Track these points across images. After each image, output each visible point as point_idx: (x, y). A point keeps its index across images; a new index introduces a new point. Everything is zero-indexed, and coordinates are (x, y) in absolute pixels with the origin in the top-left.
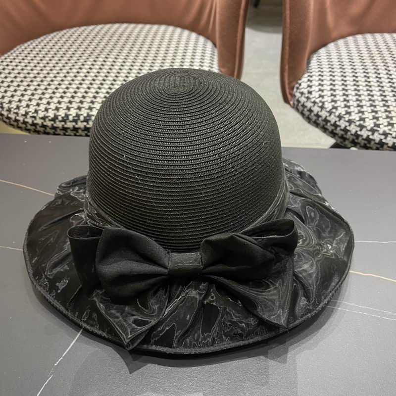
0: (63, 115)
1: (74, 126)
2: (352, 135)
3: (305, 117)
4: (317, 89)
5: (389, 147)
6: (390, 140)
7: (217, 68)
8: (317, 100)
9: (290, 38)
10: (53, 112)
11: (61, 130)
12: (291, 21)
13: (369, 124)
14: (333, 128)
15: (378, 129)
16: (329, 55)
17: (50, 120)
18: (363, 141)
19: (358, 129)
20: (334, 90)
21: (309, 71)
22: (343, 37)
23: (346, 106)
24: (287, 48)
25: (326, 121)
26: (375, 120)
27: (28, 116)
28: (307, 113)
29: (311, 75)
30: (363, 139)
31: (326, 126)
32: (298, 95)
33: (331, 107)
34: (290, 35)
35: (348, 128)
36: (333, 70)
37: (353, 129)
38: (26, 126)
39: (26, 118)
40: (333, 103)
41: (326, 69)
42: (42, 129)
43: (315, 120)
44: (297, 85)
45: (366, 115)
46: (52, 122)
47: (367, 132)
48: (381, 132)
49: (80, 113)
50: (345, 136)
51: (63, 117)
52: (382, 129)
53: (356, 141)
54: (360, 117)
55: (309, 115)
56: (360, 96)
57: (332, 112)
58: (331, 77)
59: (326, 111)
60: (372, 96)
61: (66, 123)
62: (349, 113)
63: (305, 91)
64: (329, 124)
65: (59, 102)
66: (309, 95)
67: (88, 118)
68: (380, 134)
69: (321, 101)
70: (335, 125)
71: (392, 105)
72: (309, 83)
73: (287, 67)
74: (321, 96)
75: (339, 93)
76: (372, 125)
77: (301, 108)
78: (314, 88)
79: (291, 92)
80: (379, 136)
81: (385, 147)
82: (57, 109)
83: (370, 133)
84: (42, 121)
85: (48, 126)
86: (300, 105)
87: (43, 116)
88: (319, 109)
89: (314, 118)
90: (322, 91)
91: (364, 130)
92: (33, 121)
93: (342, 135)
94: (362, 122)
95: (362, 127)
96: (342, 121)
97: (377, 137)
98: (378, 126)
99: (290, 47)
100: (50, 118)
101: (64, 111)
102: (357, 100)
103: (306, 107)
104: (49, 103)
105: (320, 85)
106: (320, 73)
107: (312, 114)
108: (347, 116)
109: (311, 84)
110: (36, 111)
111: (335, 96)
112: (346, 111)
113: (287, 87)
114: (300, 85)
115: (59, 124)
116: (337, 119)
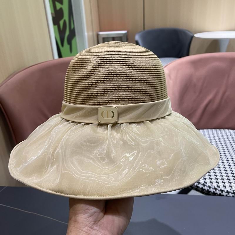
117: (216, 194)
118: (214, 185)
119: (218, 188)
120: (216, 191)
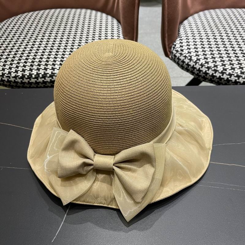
0: (28, 75)
1: (36, 81)
2: (210, 76)
3: (180, 65)
4: (186, 48)
5: (232, 82)
6: (233, 78)
7: (122, 37)
8: (187, 55)
9: (168, 17)
10: (21, 73)
11: (27, 84)
12: (168, 6)
13: (220, 69)
14: (198, 72)
15: (226, 72)
16: (190, 25)
17: (19, 78)
18: (217, 80)
19: (214, 72)
20: (197, 48)
21: (180, 36)
22: (197, 12)
23: (205, 58)
24: (166, 23)
25: (193, 68)
26: (223, 67)
27: (5, 76)
28: (181, 63)
29: (182, 39)
30: (217, 78)
31: (193, 71)
32: (174, 52)
33: (196, 59)
34: (168, 15)
35: (207, 72)
36: (194, 35)
37: (211, 72)
38: (4, 83)
39: (3, 77)
40: (197, 57)
41: (190, 35)
42: (14, 84)
43: (187, 67)
44: (174, 46)
45: (218, 63)
46: (21, 80)
47: (219, 74)
48: (227, 73)
49: (39, 72)
50: (206, 77)
51: (28, 76)
52: (228, 72)
53: (213, 79)
54: (214, 65)
55: (182, 65)
56: (212, 51)
57: (197, 62)
58: (194, 40)
59: (193, 62)
60: (220, 51)
61: (30, 80)
62: (207, 63)
63: (179, 49)
64: (195, 70)
65: (24, 66)
66: (182, 52)
67: (45, 75)
68: (227, 75)
69: (189, 56)
70: (199, 70)
71: (232, 56)
72: (181, 44)
73: (167, 35)
74: (189, 52)
75: (200, 50)
76: (222, 70)
77: (177, 60)
78: (184, 48)
79: (170, 50)
80: (227, 76)
81: (230, 82)
82: (24, 71)
83: (221, 75)
84: (15, 79)
85: (19, 82)
86: (176, 58)
87: (14, 75)
88: (189, 61)
89: (186, 66)
90: (190, 49)
91: (217, 73)
92: (8, 79)
93: (204, 76)
94: (215, 68)
95: (216, 71)
96: (203, 68)
97: (225, 76)
98: (226, 70)
99: (168, 22)
100: (19, 77)
101: (28, 72)
102: (211, 54)
103: (180, 59)
104: (17, 67)
105: (187, 45)
106: (187, 37)
107: (185, 64)
108: (206, 64)
109: (182, 45)
110: (10, 73)
111: (198, 52)
112: (205, 61)
113: (167, 47)
114: (175, 45)
115: (26, 81)
116: (200, 67)
117: (239, 84)
118: (237, 72)
119: (242, 75)
120: (239, 79)
